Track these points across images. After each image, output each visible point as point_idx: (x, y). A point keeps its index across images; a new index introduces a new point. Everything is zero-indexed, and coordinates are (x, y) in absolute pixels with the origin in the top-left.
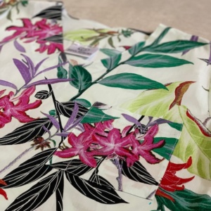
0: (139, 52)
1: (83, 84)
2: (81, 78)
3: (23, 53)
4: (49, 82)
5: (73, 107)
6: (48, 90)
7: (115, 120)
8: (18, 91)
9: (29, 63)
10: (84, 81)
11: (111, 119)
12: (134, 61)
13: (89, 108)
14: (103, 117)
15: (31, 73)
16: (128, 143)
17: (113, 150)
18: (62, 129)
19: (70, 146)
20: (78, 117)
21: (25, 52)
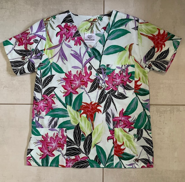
0: (110, 31)
1: (99, 58)
2: (97, 54)
3: (71, 49)
4: (88, 61)
5: (101, 70)
6: (90, 65)
7: (115, 70)
8: (82, 70)
9: (77, 53)
10: (98, 55)
11: (114, 70)
12: (110, 37)
13: (106, 68)
14: (111, 70)
15: (80, 58)
16: (122, 78)
17: (119, 82)
18: (103, 80)
19: (108, 86)
20: (104, 73)
21: (71, 48)
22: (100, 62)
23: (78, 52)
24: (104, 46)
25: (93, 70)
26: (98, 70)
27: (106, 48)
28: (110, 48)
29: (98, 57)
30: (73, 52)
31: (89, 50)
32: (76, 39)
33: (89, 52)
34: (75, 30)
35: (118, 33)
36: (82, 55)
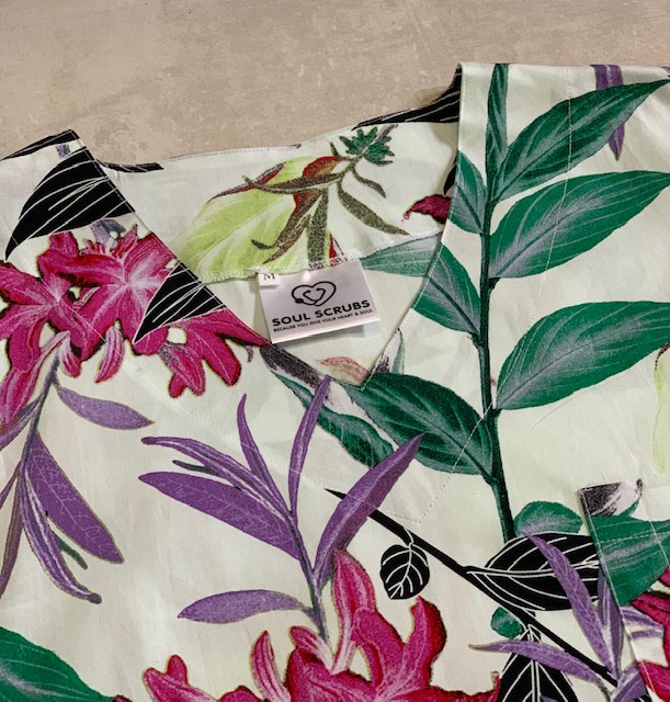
0: (490, 207)
1: (469, 444)
2: (434, 421)
3: (146, 432)
4: (363, 505)
5: (537, 559)
8: (316, 613)
9: (212, 460)
10: (455, 426)
12: (509, 254)
13: (583, 531)
14: (658, 539)
18: (603, 671)
20: (593, 589)
21: (144, 422)
22: (496, 479)
23: (231, 446)
24: (481, 339)
25: (443, 588)
26: (509, 573)
27: (502, 345)
28: (551, 335)
29: (461, 442)
30: (165, 461)
31: (341, 403)
32: (177, 335)
33: (341, 424)
34: (158, 271)
35: (577, 209)
36: (278, 466)
